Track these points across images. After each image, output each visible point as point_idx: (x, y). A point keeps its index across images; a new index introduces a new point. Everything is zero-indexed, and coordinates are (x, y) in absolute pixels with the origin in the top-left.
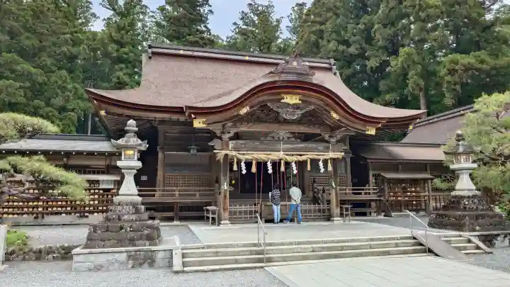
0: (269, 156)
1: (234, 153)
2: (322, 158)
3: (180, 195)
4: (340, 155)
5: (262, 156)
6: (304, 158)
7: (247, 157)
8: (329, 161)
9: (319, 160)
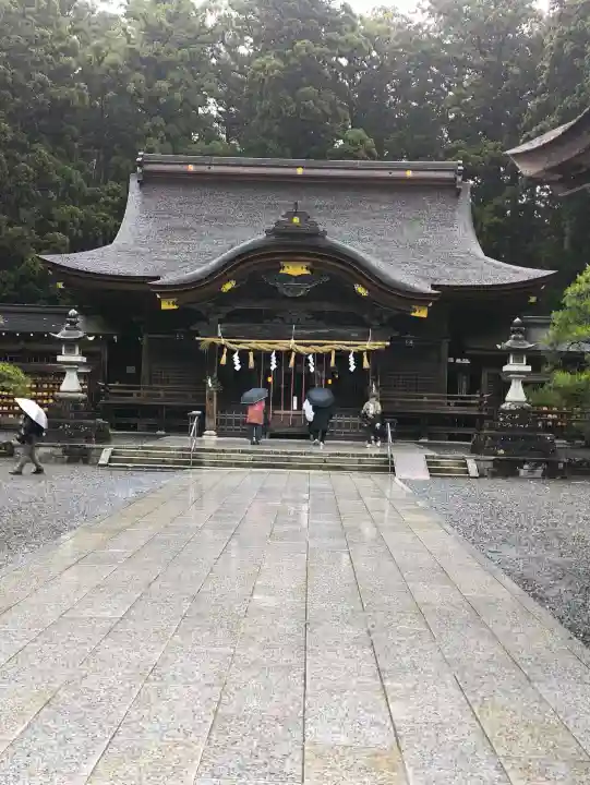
0: (275, 346)
1: (223, 341)
2: (353, 349)
3: (166, 395)
4: (379, 345)
5: (263, 345)
6: (325, 349)
7: (241, 346)
8: (365, 354)
9: (349, 352)
